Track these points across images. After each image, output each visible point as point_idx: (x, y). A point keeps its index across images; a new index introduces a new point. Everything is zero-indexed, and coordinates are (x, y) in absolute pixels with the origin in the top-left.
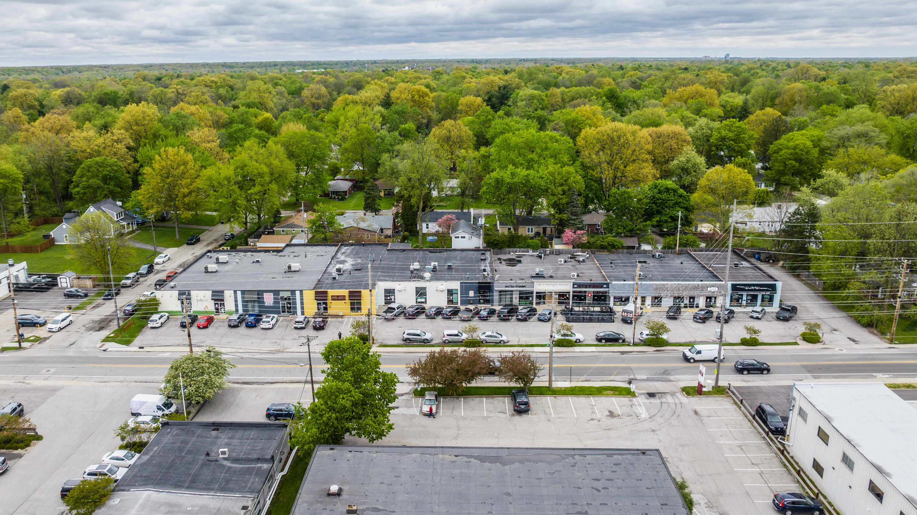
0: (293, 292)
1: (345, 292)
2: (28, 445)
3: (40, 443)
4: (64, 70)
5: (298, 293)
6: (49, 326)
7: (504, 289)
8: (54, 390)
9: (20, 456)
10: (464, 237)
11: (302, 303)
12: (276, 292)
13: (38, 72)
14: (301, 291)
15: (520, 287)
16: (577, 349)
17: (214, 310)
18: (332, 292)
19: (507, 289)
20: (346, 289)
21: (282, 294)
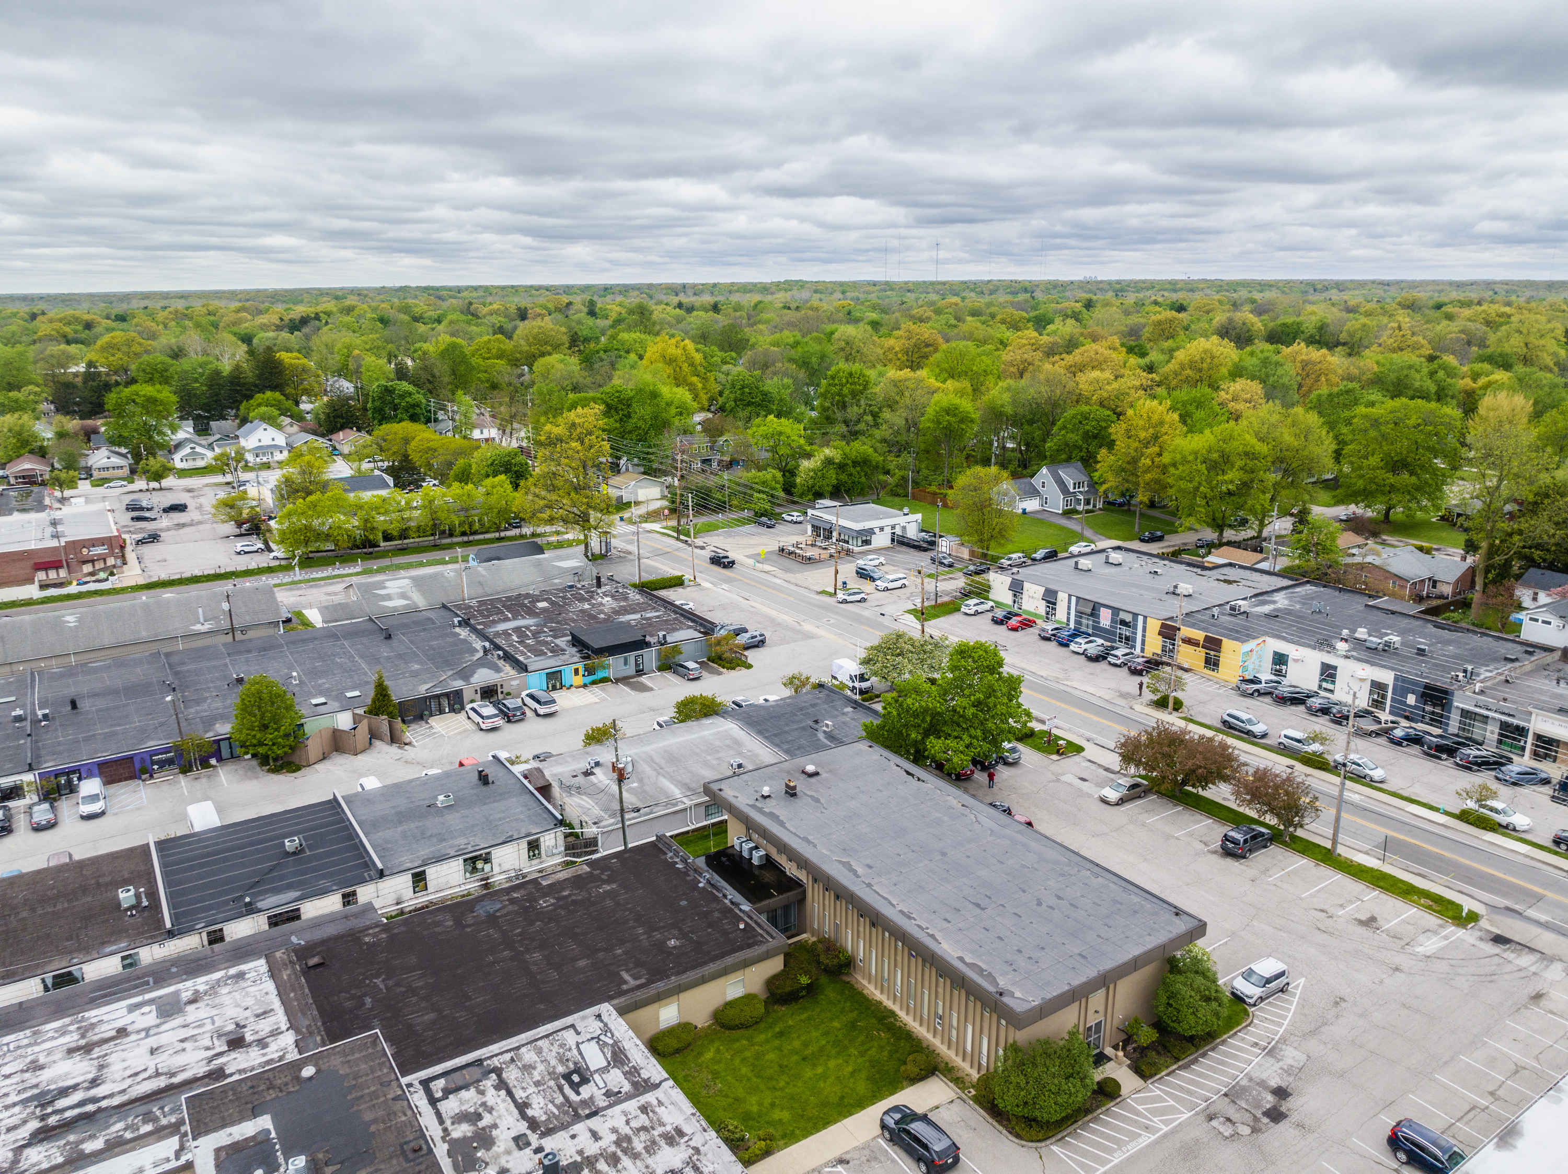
0: (1135, 615)
1: (1199, 635)
2: (733, 668)
3: (744, 671)
4: (1319, 286)
5: (1140, 619)
6: (878, 583)
7: (1472, 708)
8: (809, 636)
9: (720, 674)
10: (1549, 623)
11: (1144, 636)
12: (1116, 611)
13: (1278, 288)
14: (1145, 617)
15: (1503, 713)
16: (1490, 836)
17: (1044, 614)
18: (1186, 631)
19: (1477, 710)
20: (1203, 629)
21: (1122, 615)
